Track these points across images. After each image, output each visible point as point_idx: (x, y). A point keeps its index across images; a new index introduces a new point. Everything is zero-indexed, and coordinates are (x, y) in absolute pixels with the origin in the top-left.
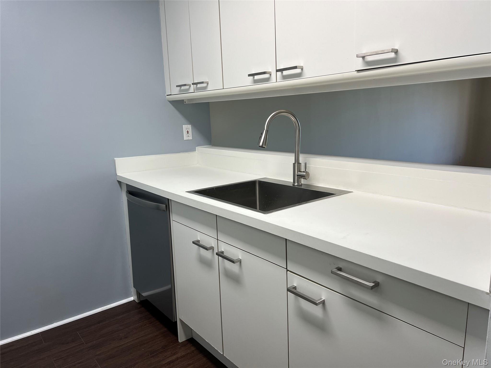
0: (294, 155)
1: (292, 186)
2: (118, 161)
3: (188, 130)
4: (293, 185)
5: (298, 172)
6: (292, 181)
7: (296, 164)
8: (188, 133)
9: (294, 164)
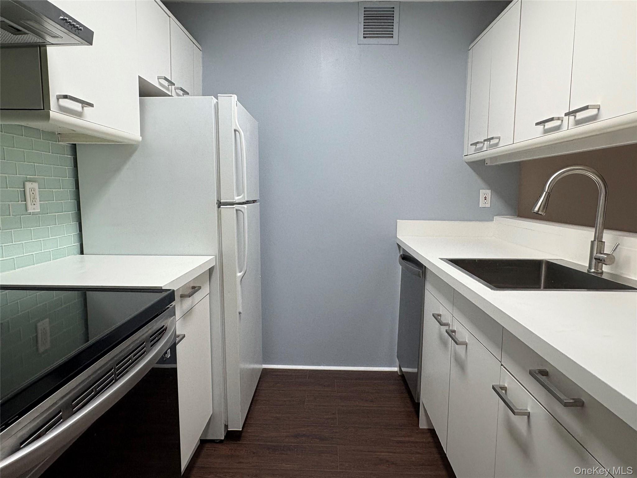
0: (594, 230)
1: (586, 272)
2: (401, 223)
3: (486, 195)
4: (588, 271)
5: (596, 254)
6: (588, 265)
7: (596, 242)
8: (485, 199)
9: (592, 243)
